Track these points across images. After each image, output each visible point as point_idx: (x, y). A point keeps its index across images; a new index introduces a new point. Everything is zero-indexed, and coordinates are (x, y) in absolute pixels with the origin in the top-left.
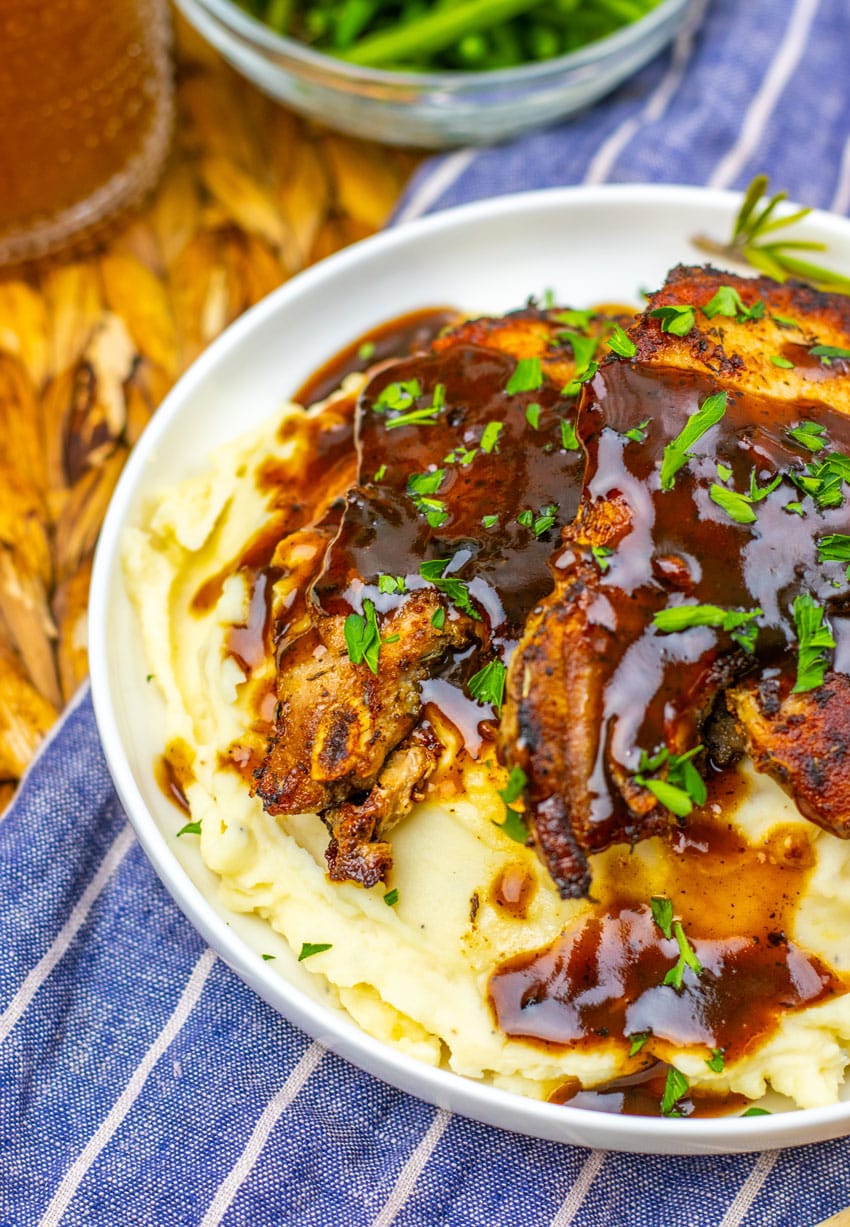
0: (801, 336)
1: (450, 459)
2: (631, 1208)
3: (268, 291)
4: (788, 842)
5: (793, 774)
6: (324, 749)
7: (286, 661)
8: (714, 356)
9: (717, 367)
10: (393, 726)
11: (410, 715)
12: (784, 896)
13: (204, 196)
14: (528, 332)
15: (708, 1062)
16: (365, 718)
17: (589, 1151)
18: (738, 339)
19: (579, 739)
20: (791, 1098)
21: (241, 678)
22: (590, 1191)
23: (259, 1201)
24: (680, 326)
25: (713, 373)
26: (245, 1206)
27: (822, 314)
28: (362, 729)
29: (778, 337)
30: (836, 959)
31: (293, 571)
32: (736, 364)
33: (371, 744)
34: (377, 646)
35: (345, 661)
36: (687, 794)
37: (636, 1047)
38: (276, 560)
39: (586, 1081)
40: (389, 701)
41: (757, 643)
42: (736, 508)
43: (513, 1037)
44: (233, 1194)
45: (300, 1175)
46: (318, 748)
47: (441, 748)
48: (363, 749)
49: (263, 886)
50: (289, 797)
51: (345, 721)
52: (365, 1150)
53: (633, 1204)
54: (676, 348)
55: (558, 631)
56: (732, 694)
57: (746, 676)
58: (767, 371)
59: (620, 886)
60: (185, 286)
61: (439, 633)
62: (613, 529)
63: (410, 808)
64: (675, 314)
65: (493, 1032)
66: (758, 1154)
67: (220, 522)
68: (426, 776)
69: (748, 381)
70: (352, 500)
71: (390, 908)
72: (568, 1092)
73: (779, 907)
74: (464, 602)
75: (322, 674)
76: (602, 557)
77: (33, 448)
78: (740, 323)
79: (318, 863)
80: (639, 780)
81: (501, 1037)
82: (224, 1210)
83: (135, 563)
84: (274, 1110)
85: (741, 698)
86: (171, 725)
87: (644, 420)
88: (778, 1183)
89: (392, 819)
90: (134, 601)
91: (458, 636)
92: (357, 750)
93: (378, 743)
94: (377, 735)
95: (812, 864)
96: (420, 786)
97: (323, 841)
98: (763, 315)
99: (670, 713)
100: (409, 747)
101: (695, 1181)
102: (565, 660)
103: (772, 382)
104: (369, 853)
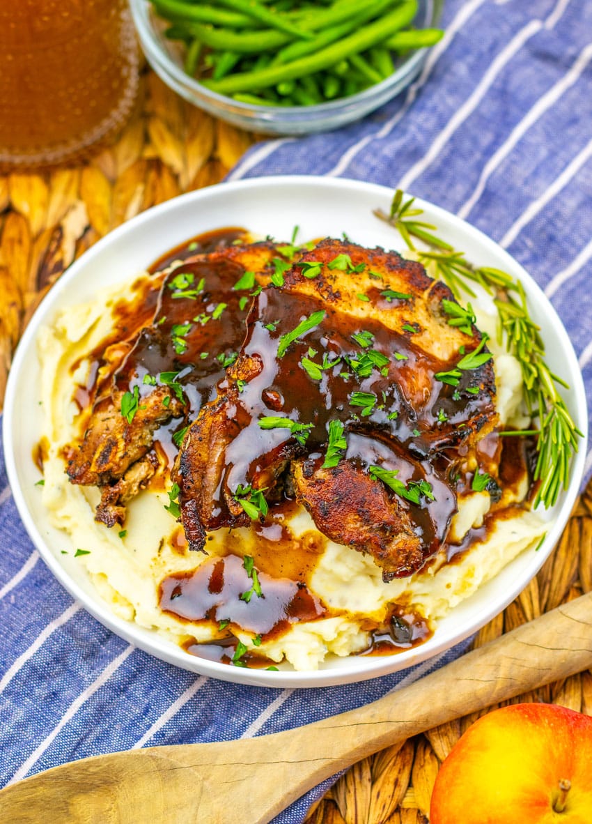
0: (381, 283)
1: (196, 319)
2: (217, 704)
3: (164, 200)
4: (311, 540)
5: (313, 508)
6: (99, 457)
7: (97, 408)
8: (326, 290)
9: (326, 297)
10: (136, 451)
11: (146, 446)
12: (307, 566)
13: (147, 139)
14: (259, 255)
15: (253, 640)
16: (121, 445)
17: (199, 676)
18: (344, 283)
19: (212, 474)
20: (292, 664)
21: (77, 412)
22: (197, 693)
23: (34, 669)
24: (310, 273)
25: (323, 300)
26: (27, 671)
27: (400, 272)
28: (119, 450)
29: (367, 283)
30: (330, 601)
31: (112, 363)
32: (336, 296)
33: (122, 458)
34: (135, 410)
35: (120, 415)
36: (259, 509)
37: (222, 626)
38: (105, 356)
39: (199, 639)
40: (135, 438)
41: (306, 440)
42: (313, 371)
43: (166, 611)
44: (23, 664)
45: (57, 660)
46: (97, 456)
47: (159, 465)
48: (117, 460)
49: (67, 517)
50: (80, 477)
51: (113, 444)
52: (93, 654)
53: (219, 703)
54: (307, 284)
55: (210, 420)
56: (293, 462)
57: (301, 455)
58: (354, 301)
59: (230, 547)
60: (121, 191)
61: (166, 408)
62: (250, 373)
63: (137, 492)
64: (309, 267)
65: (156, 608)
66: (284, 689)
67: (91, 329)
68: (149, 477)
69: (341, 306)
70: (143, 333)
71: (120, 540)
72: (190, 644)
73: (304, 570)
74: (179, 395)
75: (108, 419)
76: (241, 386)
77: (24, 268)
78: (348, 273)
79: (93, 511)
80: (236, 498)
81: (159, 611)
82: (17, 671)
83: (44, 344)
84: (52, 628)
85: (297, 466)
86: (44, 430)
87: (277, 320)
88: (289, 705)
89: (129, 496)
90: (41, 363)
91: (175, 411)
92: (114, 460)
93: (126, 458)
94: (126, 454)
95: (323, 551)
96: (144, 482)
97: (98, 501)
98: (364, 270)
99: (258, 469)
100: (144, 462)
101: (250, 697)
102: (211, 434)
103: (354, 307)
104: (113, 510)
